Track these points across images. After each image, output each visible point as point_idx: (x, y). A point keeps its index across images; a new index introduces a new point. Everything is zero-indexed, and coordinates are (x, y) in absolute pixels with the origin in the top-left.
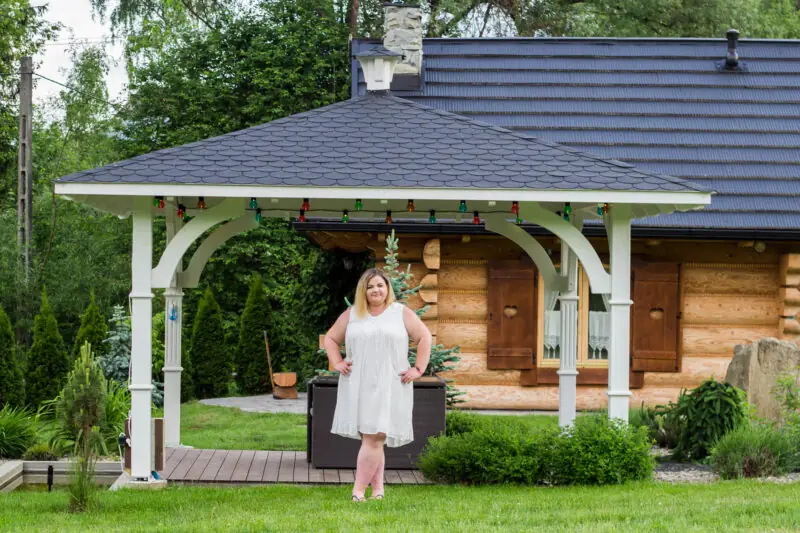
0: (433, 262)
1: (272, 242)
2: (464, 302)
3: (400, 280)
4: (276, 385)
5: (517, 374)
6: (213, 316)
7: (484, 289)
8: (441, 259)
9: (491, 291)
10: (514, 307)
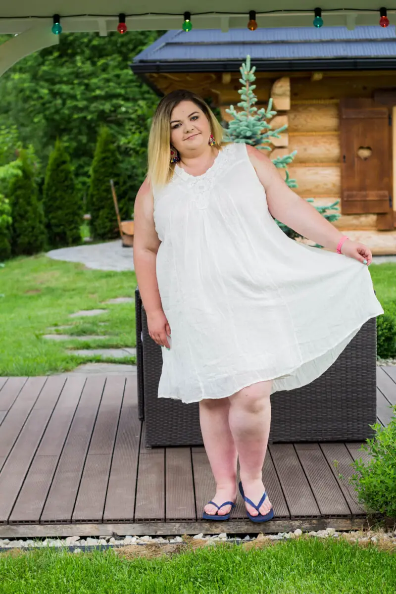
0: (285, 103)
1: (126, 99)
2: (316, 143)
3: (259, 120)
4: (124, 234)
5: (372, 218)
6: (63, 167)
7: (336, 130)
8: (292, 99)
9: (344, 132)
10: (369, 148)
